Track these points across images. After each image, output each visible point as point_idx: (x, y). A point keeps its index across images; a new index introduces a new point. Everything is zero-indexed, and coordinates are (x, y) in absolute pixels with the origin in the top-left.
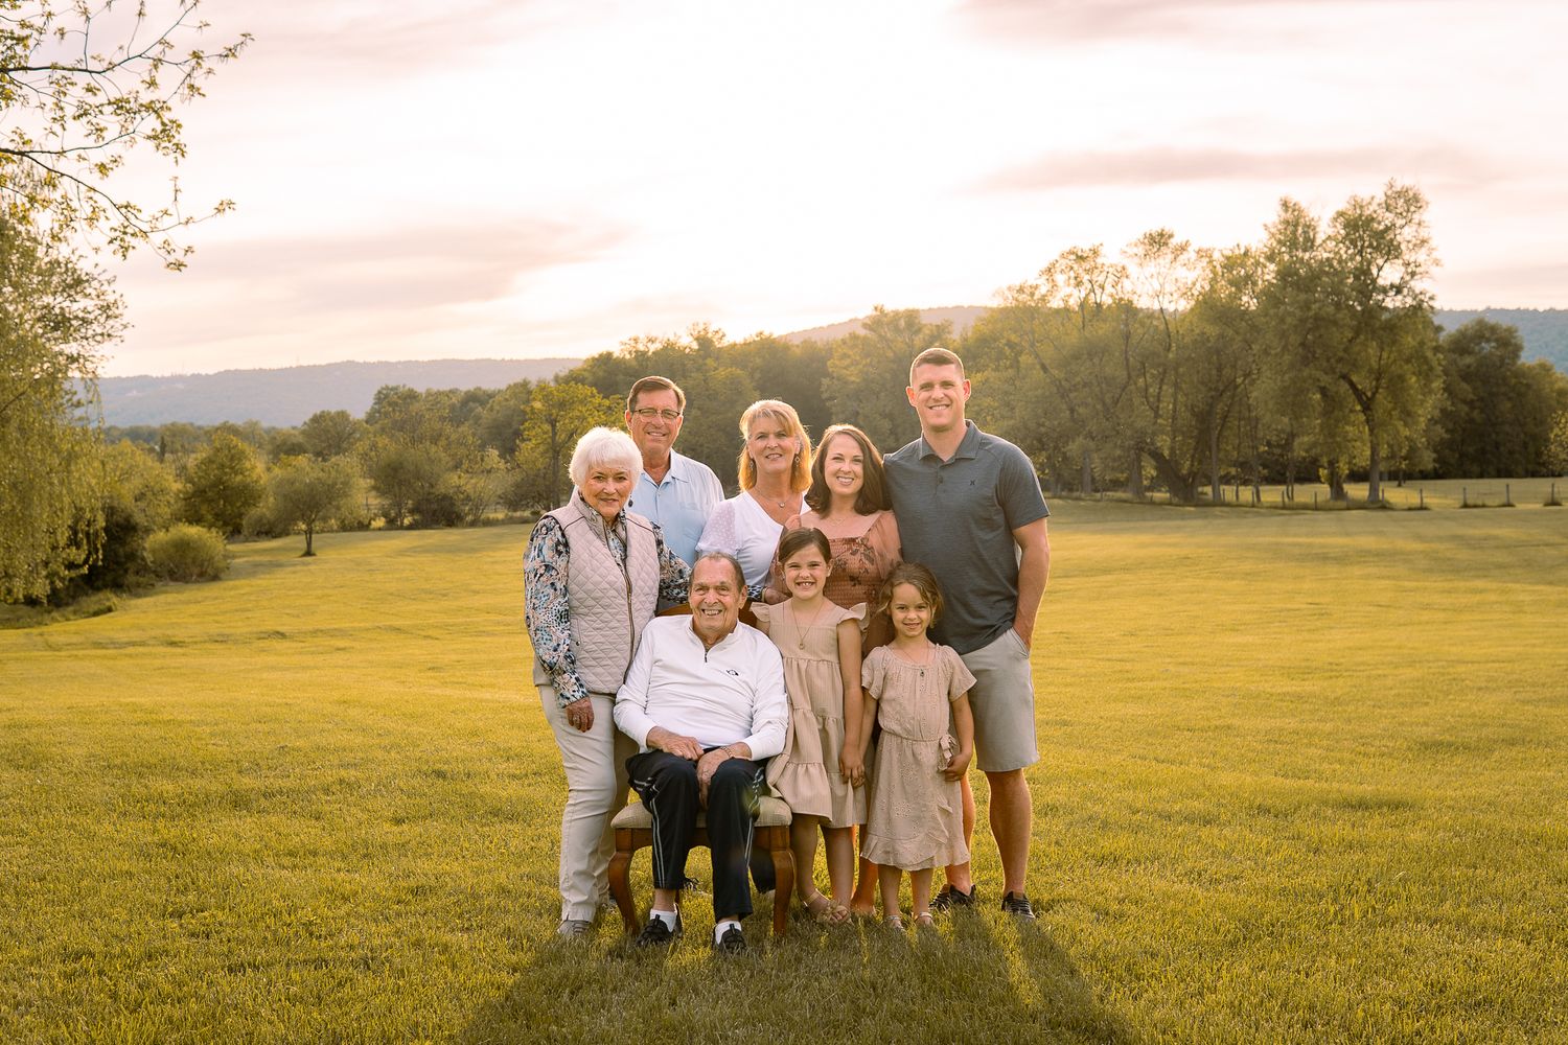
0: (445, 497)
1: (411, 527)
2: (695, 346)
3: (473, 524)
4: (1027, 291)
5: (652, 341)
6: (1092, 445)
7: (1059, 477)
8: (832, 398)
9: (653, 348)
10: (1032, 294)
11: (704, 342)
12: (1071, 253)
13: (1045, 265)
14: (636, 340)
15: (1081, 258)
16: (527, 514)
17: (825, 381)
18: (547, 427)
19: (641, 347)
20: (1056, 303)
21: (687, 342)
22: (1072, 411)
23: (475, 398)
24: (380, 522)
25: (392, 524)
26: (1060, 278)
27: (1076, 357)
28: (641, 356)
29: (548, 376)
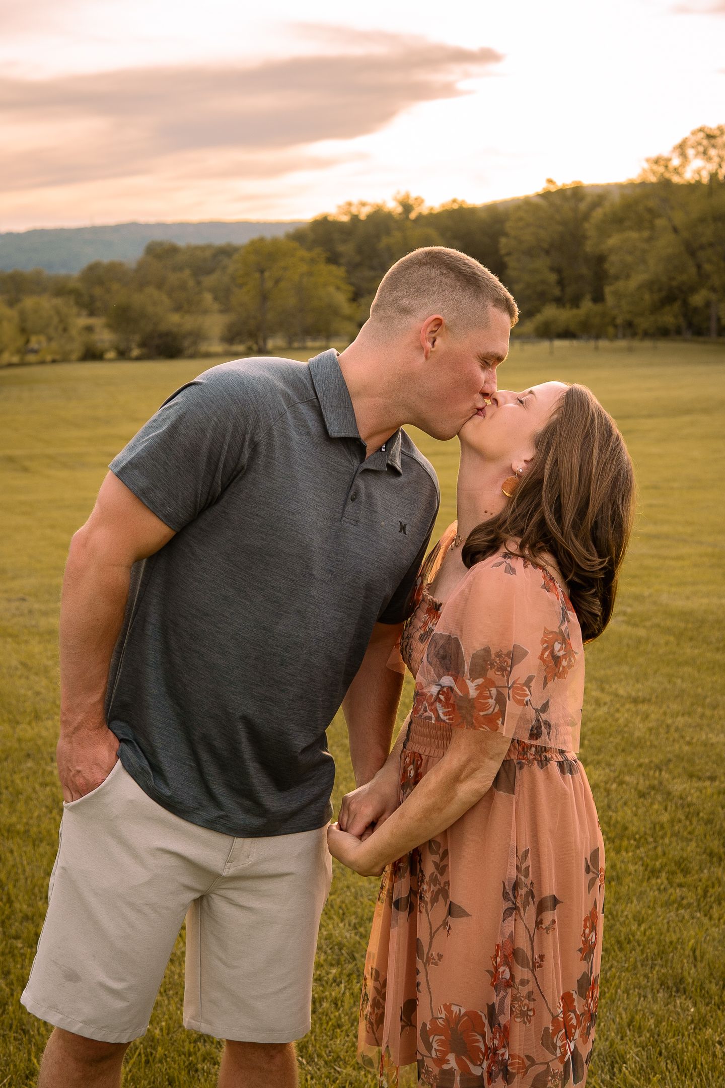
0: (168, 334)
1: (139, 358)
2: (400, 209)
3: (192, 356)
4: (662, 162)
5: (363, 204)
6: (713, 297)
7: (690, 325)
8: (509, 254)
9: (364, 213)
10: (666, 167)
11: (407, 208)
12: (701, 130)
13: (678, 141)
14: (350, 204)
15: (710, 137)
16: (241, 348)
17: (503, 240)
18: (257, 275)
19: (354, 210)
20: (689, 175)
21: (392, 206)
22: (699, 267)
23: (226, 252)
24: (111, 355)
25: (123, 355)
26: (691, 152)
27: (702, 220)
28: (355, 218)
29: (281, 234)
